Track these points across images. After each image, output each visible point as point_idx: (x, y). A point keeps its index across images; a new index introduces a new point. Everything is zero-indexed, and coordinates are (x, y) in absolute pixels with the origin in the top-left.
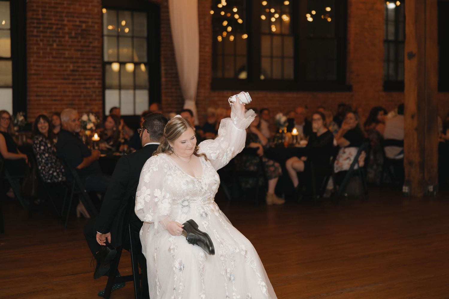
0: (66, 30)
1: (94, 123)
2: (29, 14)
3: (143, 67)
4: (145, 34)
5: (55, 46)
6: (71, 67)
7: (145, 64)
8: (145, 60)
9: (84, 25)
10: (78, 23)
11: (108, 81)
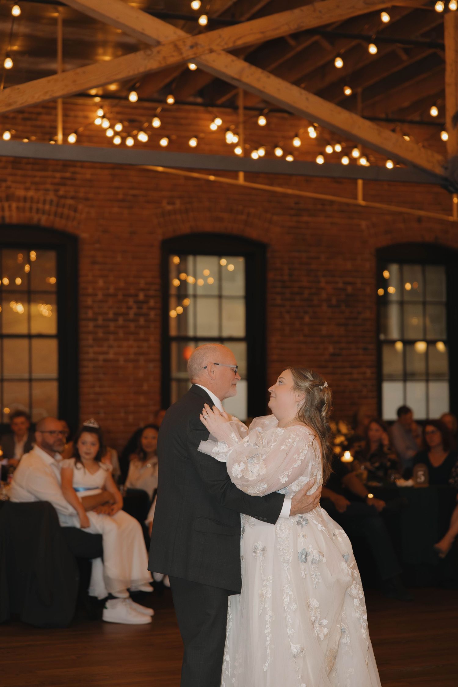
0: (324, 295)
1: (345, 435)
2: (271, 275)
3: (441, 346)
4: (444, 299)
5: (307, 319)
6: (331, 349)
7: (445, 343)
8: (444, 337)
9: (349, 289)
10: (340, 285)
11: (387, 369)
